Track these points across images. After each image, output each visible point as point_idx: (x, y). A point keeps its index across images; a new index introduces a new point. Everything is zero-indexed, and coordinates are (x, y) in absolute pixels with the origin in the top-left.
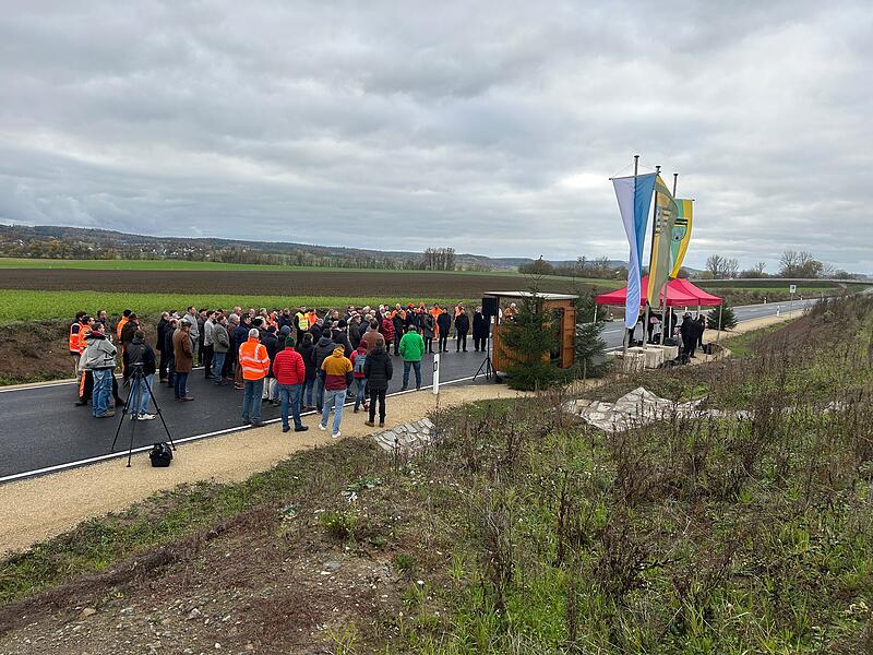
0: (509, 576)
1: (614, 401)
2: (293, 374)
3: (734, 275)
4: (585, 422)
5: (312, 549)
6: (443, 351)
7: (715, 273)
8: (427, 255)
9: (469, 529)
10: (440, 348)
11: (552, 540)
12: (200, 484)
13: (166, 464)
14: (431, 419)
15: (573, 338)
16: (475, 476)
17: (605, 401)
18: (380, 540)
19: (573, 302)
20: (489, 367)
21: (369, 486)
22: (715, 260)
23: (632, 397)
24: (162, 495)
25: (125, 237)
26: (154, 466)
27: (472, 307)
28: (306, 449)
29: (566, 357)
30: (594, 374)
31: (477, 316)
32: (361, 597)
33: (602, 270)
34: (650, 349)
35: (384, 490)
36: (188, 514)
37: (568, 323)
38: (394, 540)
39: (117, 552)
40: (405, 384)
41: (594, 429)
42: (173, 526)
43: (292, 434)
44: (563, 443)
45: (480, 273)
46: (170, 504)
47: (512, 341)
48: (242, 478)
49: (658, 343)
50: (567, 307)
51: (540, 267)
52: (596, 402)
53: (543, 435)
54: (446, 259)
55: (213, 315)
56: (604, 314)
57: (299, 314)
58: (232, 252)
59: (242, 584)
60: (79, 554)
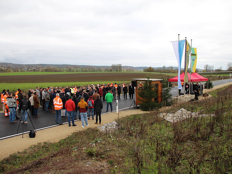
0: (142, 165)
1: (174, 113)
2: (71, 108)
3: (213, 71)
4: (165, 120)
5: (83, 159)
6: (119, 99)
7: (207, 70)
8: (112, 66)
9: (129, 153)
10: (118, 98)
11: (155, 155)
12: (45, 143)
13: (34, 137)
14: (116, 121)
15: (161, 93)
16: (131, 137)
17: (171, 113)
18: (103, 156)
19: (161, 81)
20: (134, 104)
21: (98, 141)
22: (207, 66)
23: (180, 111)
24: (33, 146)
25: (14, 65)
26: (30, 137)
27: (128, 84)
28: (76, 132)
29: (159, 99)
30: (168, 105)
31: (130, 87)
32: (99, 171)
33: (171, 70)
34: (186, 96)
35: (103, 142)
36: (42, 152)
37: (160, 88)
38: (107, 156)
39: (22, 163)
40: (107, 110)
41: (168, 122)
42: (38, 156)
43: (72, 127)
44: (158, 126)
45: (130, 72)
46: (36, 149)
47: (142, 95)
48: (57, 141)
49: (189, 94)
50: (159, 83)
51: (150, 70)
52: (169, 113)
53: (152, 124)
54: (119, 68)
55: (45, 90)
56: (172, 85)
57: (71, 88)
58: (48, 68)
59: (64, 169)
60: (10, 164)
